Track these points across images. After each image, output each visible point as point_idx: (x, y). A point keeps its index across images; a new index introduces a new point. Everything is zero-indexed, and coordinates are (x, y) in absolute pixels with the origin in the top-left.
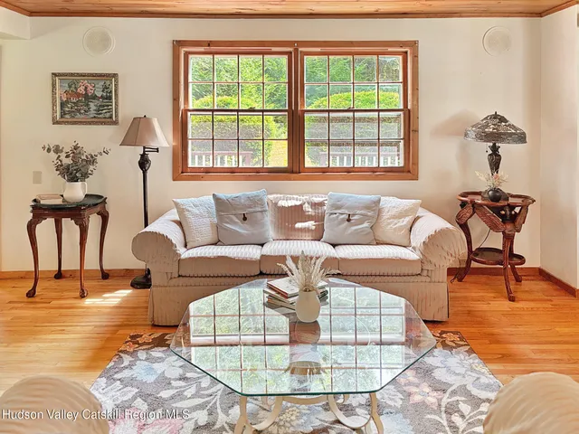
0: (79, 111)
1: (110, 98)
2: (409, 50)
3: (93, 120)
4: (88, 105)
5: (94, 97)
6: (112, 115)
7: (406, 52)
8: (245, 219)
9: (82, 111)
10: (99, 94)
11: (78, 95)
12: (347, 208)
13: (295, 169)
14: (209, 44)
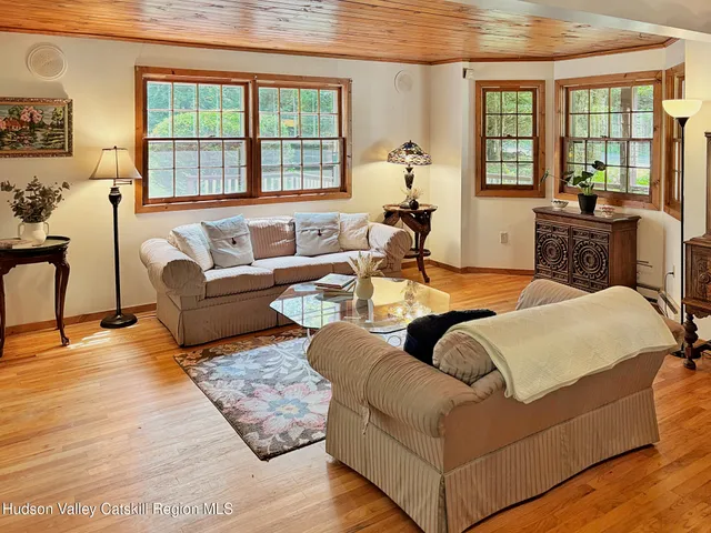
0: (22, 141)
1: (62, 126)
2: (343, 87)
3: (41, 151)
4: (33, 134)
5: (42, 125)
6: (64, 145)
7: (340, 88)
8: (234, 243)
9: (26, 142)
10: (48, 122)
11: (22, 123)
12: (316, 224)
13: (253, 194)
14: (173, 72)
